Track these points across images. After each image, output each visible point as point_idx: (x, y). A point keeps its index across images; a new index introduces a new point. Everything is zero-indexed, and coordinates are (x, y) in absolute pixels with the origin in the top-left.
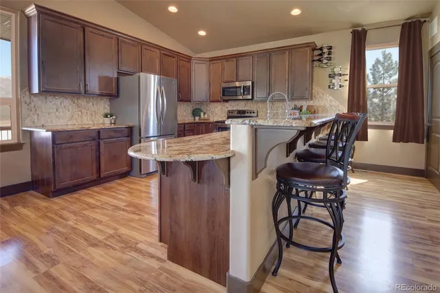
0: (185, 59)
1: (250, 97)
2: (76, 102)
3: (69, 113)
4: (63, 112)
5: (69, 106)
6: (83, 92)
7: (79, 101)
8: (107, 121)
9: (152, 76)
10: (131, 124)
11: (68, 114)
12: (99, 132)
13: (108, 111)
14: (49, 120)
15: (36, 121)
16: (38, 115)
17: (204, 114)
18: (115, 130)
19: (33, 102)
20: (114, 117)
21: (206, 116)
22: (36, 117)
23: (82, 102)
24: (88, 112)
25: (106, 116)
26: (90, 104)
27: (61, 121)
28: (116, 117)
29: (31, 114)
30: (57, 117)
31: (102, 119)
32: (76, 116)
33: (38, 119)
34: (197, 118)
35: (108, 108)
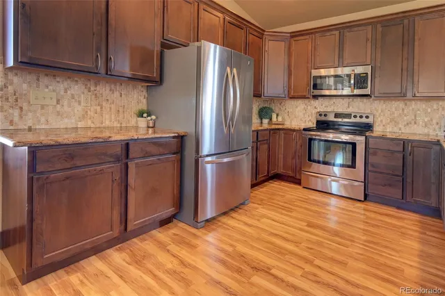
0: (255, 33)
1: (367, 91)
2: (92, 89)
3: (80, 108)
4: (69, 106)
5: (80, 96)
6: (103, 71)
7: (98, 88)
8: (142, 123)
9: (212, 45)
10: (181, 131)
11: (78, 109)
12: (127, 145)
13: (143, 106)
14: (43, 119)
15: (16, 119)
16: (21, 108)
17: (277, 115)
18: (155, 142)
19: (12, 84)
20: (154, 117)
21: (280, 119)
22: (16, 113)
23: (104, 90)
24: (113, 106)
25: (141, 114)
26: (117, 94)
27: (66, 120)
28: (157, 118)
29: (6, 107)
30: (58, 113)
31: (134, 121)
32: (91, 113)
33: (21, 117)
34: (266, 121)
35: (145, 101)
